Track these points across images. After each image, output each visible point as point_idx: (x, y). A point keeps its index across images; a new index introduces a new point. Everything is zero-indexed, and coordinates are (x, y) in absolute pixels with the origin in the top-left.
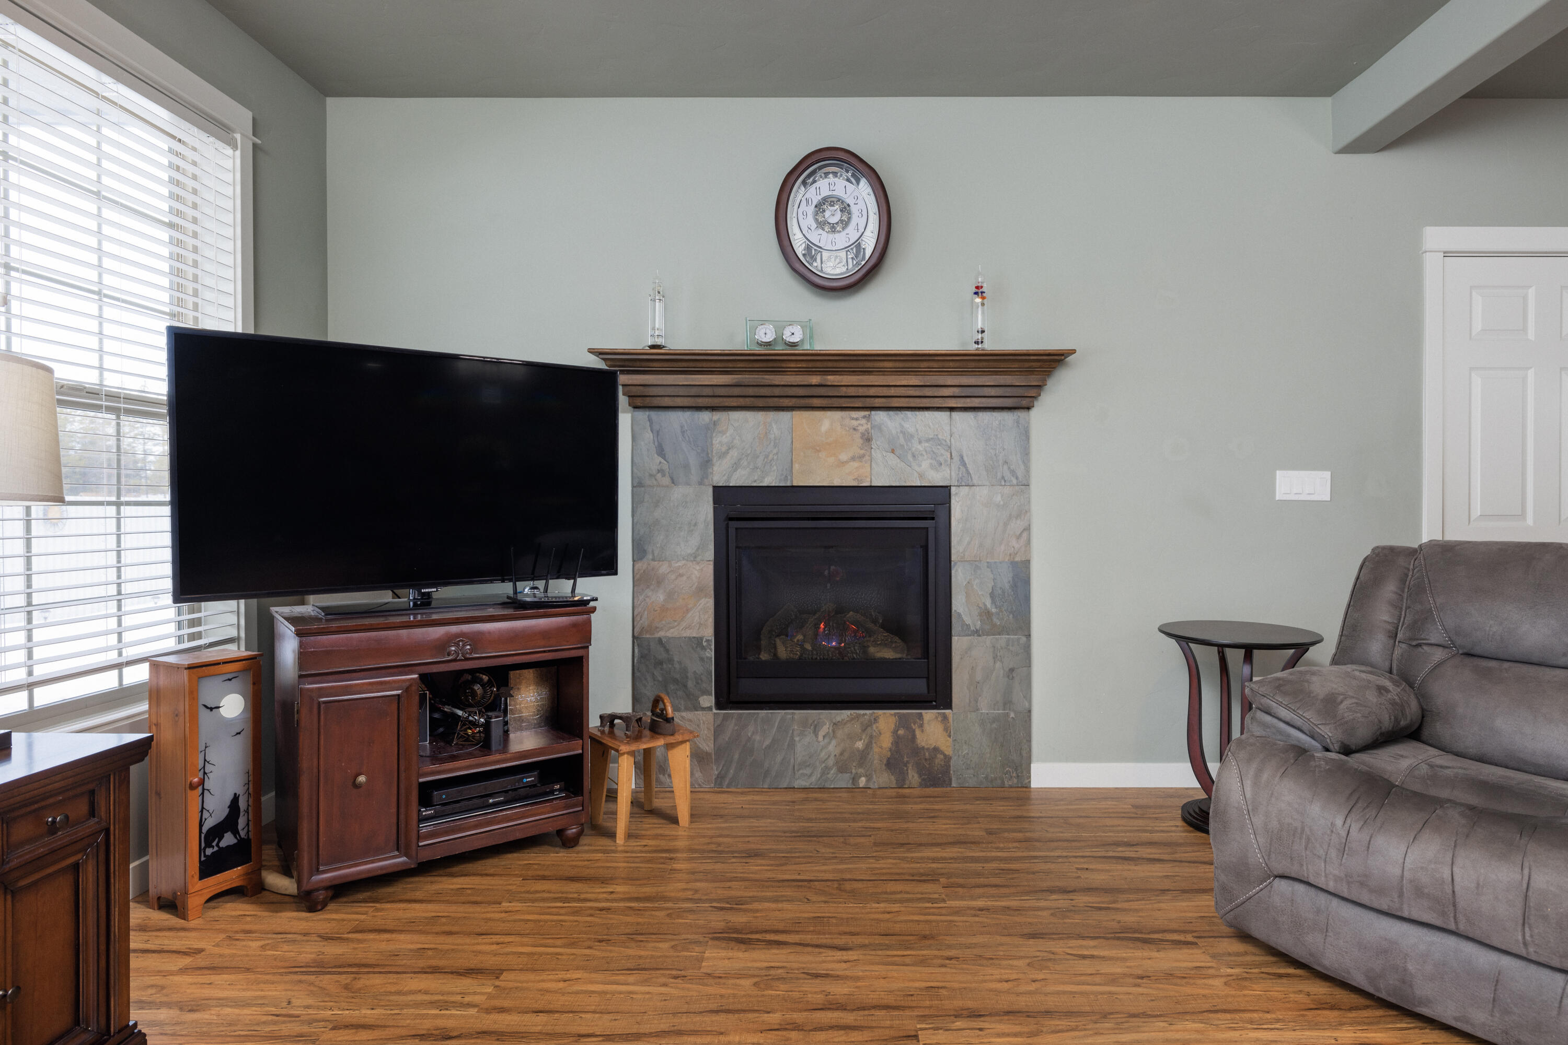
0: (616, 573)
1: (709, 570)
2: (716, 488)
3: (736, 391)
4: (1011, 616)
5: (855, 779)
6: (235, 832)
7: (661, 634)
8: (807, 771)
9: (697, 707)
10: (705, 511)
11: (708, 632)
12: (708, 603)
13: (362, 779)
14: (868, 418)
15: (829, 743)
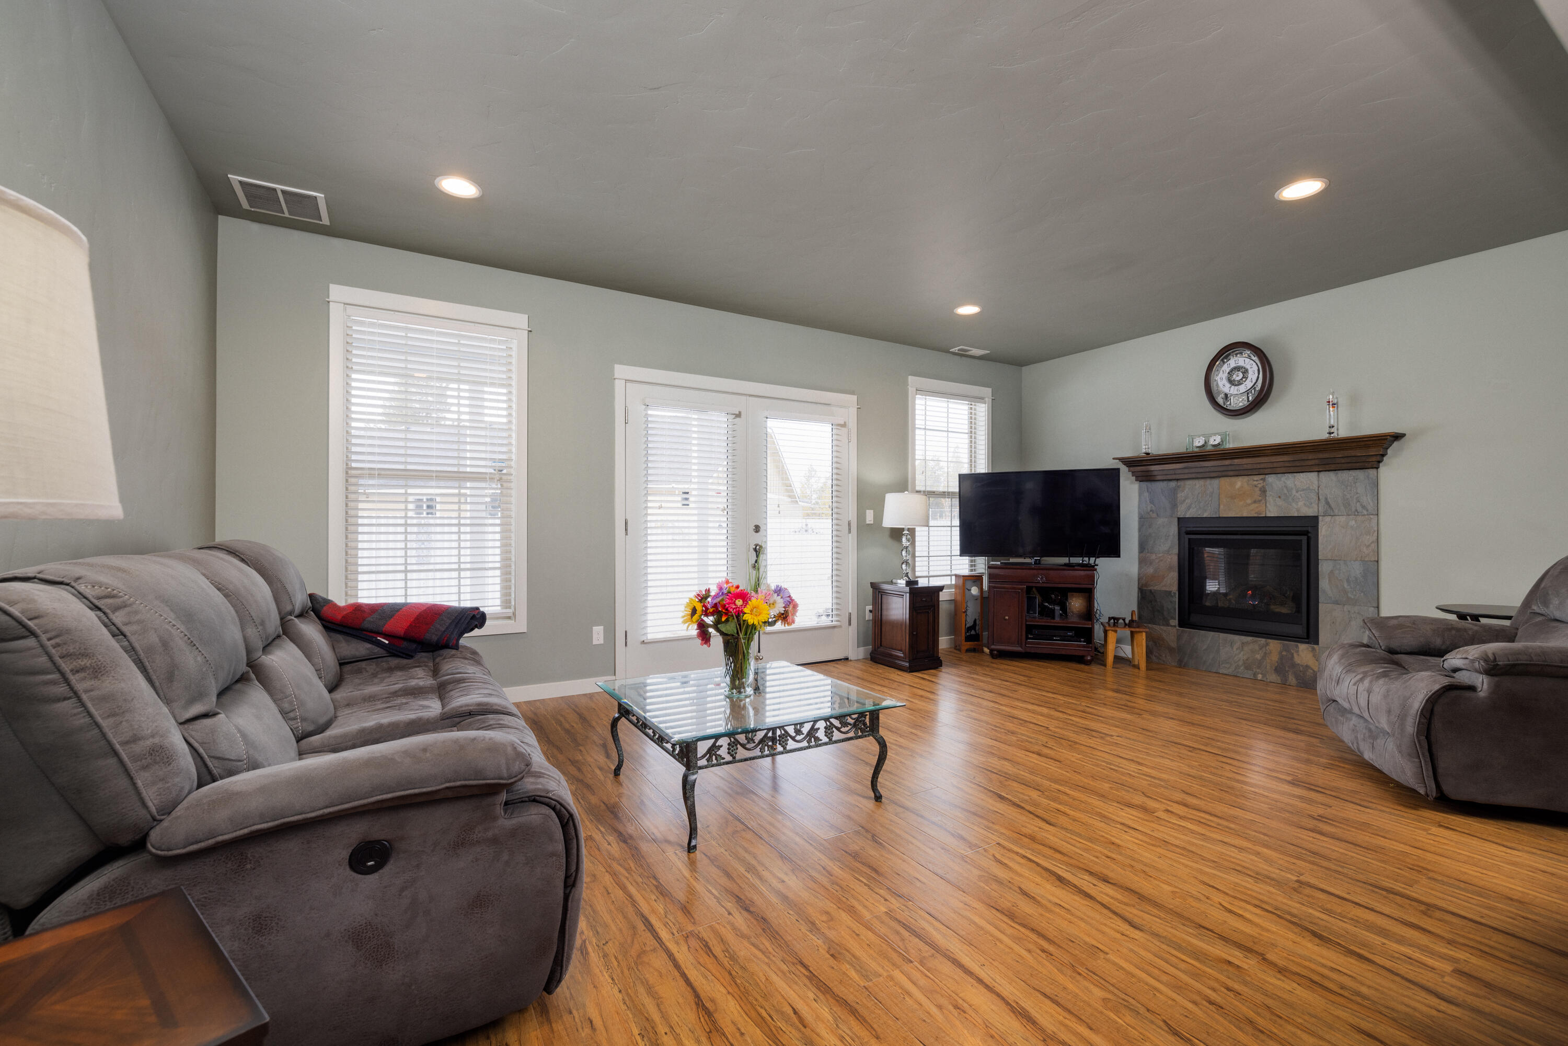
0: (1119, 557)
1: (1175, 559)
2: (1179, 519)
3: (1187, 471)
4: (1362, 594)
5: (1255, 675)
6: (975, 631)
7: (1151, 588)
8: (1227, 666)
9: (1168, 625)
10: (1174, 529)
11: (1174, 588)
12: (1175, 575)
13: (1007, 618)
14: (1264, 480)
15: (1240, 653)
